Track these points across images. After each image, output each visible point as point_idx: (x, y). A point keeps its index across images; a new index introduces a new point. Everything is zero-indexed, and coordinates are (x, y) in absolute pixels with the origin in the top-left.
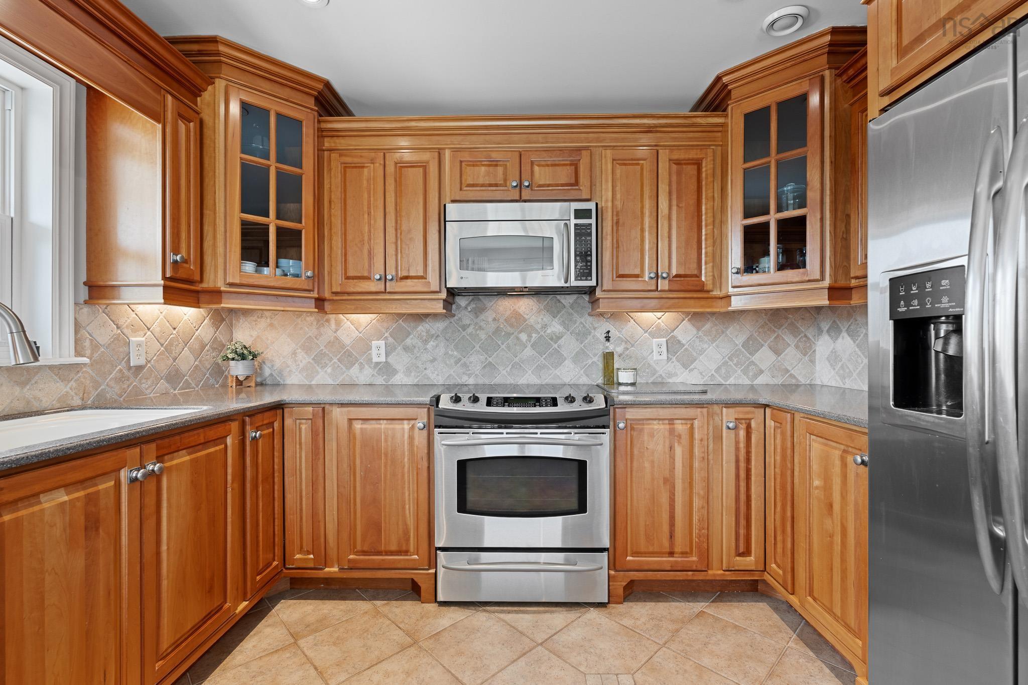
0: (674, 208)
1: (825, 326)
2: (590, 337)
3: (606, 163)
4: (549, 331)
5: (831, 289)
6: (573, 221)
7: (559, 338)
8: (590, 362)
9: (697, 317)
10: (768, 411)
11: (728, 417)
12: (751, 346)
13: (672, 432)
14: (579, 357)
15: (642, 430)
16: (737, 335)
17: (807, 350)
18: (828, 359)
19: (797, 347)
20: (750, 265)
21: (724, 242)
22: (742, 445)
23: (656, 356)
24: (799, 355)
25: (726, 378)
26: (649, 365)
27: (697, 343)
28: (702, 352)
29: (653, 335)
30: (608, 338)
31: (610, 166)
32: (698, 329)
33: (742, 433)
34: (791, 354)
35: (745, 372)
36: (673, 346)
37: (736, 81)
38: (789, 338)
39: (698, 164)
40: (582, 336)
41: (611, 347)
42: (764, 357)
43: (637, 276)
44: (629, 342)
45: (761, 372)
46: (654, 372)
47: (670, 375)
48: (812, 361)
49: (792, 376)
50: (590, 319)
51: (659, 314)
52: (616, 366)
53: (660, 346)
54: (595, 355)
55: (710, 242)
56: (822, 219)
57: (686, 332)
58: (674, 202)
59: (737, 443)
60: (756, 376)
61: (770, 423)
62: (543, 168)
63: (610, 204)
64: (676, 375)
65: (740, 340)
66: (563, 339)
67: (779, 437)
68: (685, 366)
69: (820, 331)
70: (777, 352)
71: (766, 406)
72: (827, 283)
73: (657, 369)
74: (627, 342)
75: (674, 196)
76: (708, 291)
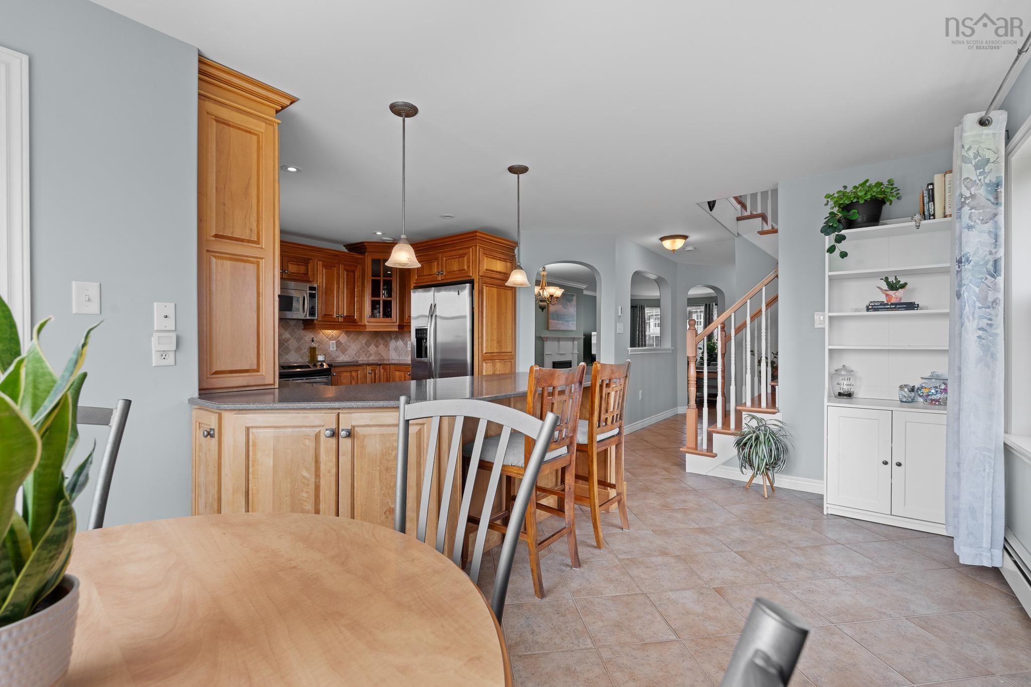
0: (345, 289)
1: (393, 337)
2: (303, 340)
3: (320, 267)
4: (283, 337)
5: (399, 326)
6: (308, 292)
7: (288, 340)
8: (303, 352)
9: (348, 333)
10: (381, 366)
11: (369, 369)
12: (368, 344)
13: (351, 375)
14: (298, 349)
15: (341, 376)
16: (363, 340)
17: (387, 346)
18: (394, 349)
19: (383, 344)
20: (373, 315)
21: (363, 304)
22: (373, 379)
23: (331, 349)
24: (384, 348)
25: (359, 358)
26: (329, 353)
27: (348, 343)
28: (350, 347)
29: (330, 339)
30: (313, 341)
31: (321, 269)
32: (348, 337)
33: (373, 375)
34: (381, 347)
35: (366, 355)
36: (339, 344)
37: (368, 246)
38: (381, 341)
39: (354, 272)
40: (299, 339)
41: (314, 345)
42: (372, 348)
43: (331, 315)
44: (320, 342)
45: (371, 355)
46: (331, 356)
47: (337, 357)
48: (389, 350)
49: (382, 356)
50: (303, 332)
51: (333, 331)
52: (317, 353)
53: (333, 344)
54: (305, 348)
55: (358, 304)
56: (396, 303)
57: (343, 338)
58: (345, 286)
59: (372, 378)
60: (369, 357)
61: (382, 370)
62: (293, 266)
63: (321, 285)
64: (339, 357)
65: (364, 342)
66: (290, 341)
67: (385, 374)
68: (343, 353)
69: (391, 338)
70: (377, 347)
71: (380, 365)
72: (398, 324)
73: (332, 354)
74: (319, 342)
75: (345, 284)
76: (357, 322)
